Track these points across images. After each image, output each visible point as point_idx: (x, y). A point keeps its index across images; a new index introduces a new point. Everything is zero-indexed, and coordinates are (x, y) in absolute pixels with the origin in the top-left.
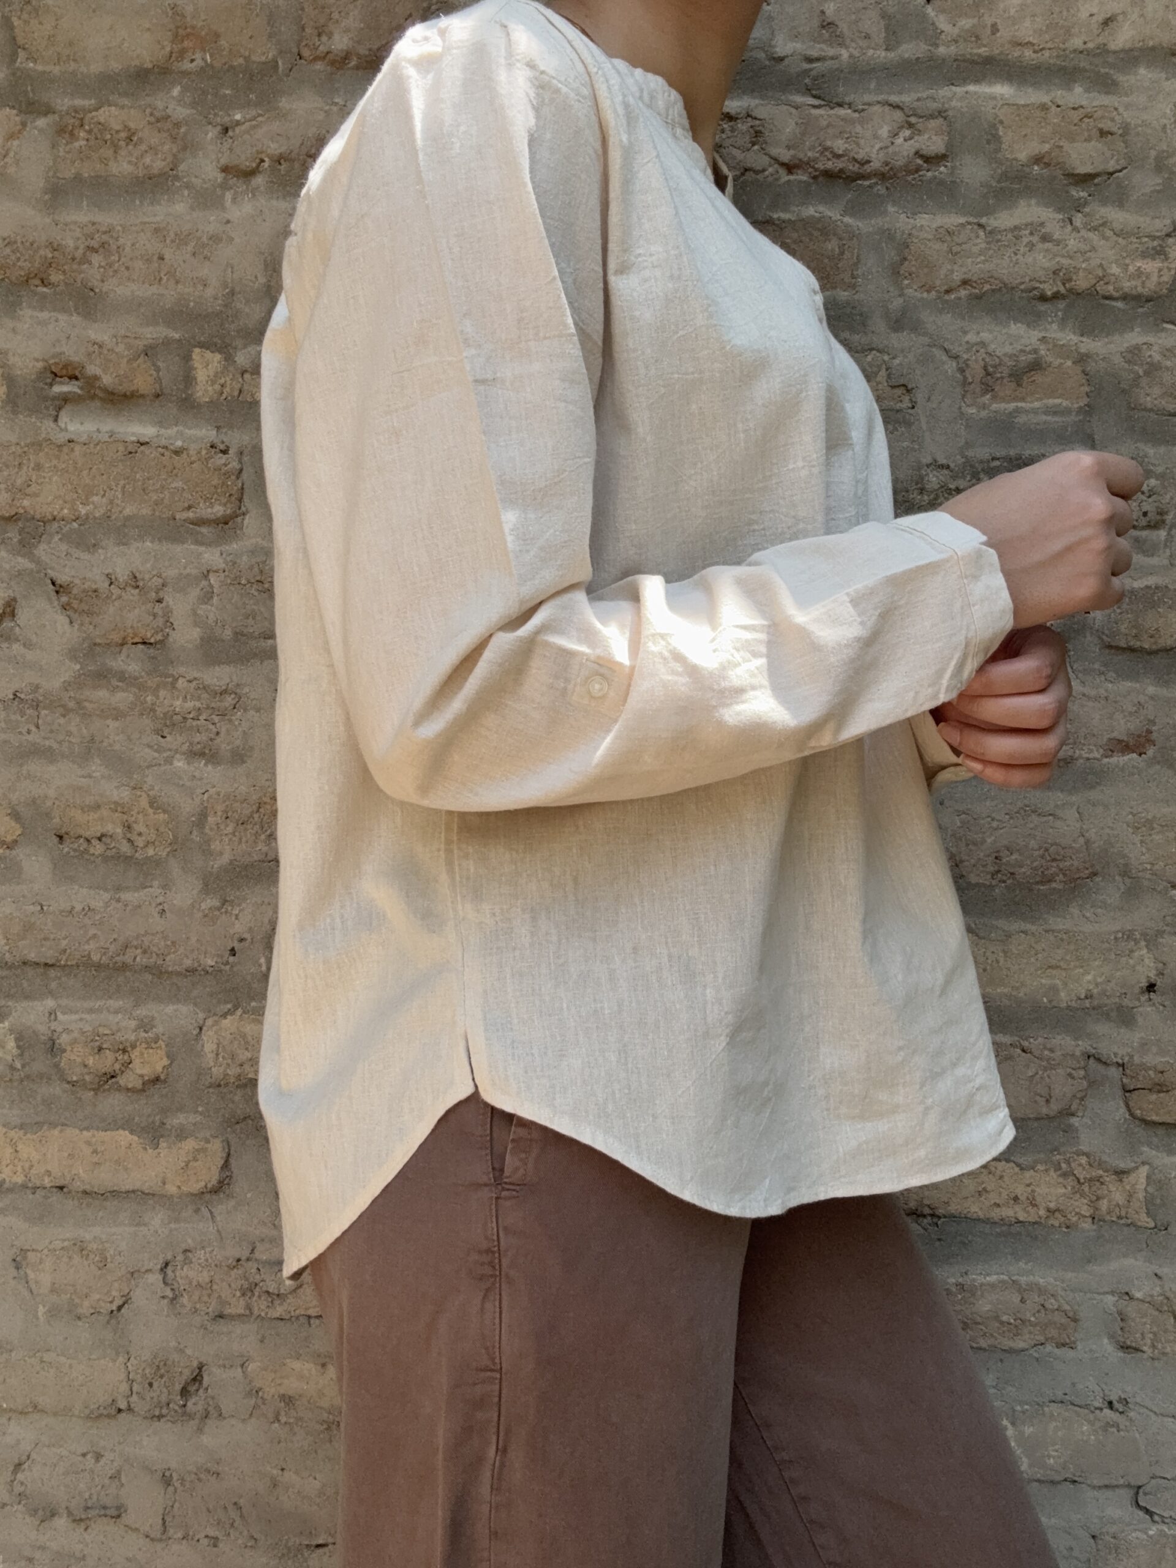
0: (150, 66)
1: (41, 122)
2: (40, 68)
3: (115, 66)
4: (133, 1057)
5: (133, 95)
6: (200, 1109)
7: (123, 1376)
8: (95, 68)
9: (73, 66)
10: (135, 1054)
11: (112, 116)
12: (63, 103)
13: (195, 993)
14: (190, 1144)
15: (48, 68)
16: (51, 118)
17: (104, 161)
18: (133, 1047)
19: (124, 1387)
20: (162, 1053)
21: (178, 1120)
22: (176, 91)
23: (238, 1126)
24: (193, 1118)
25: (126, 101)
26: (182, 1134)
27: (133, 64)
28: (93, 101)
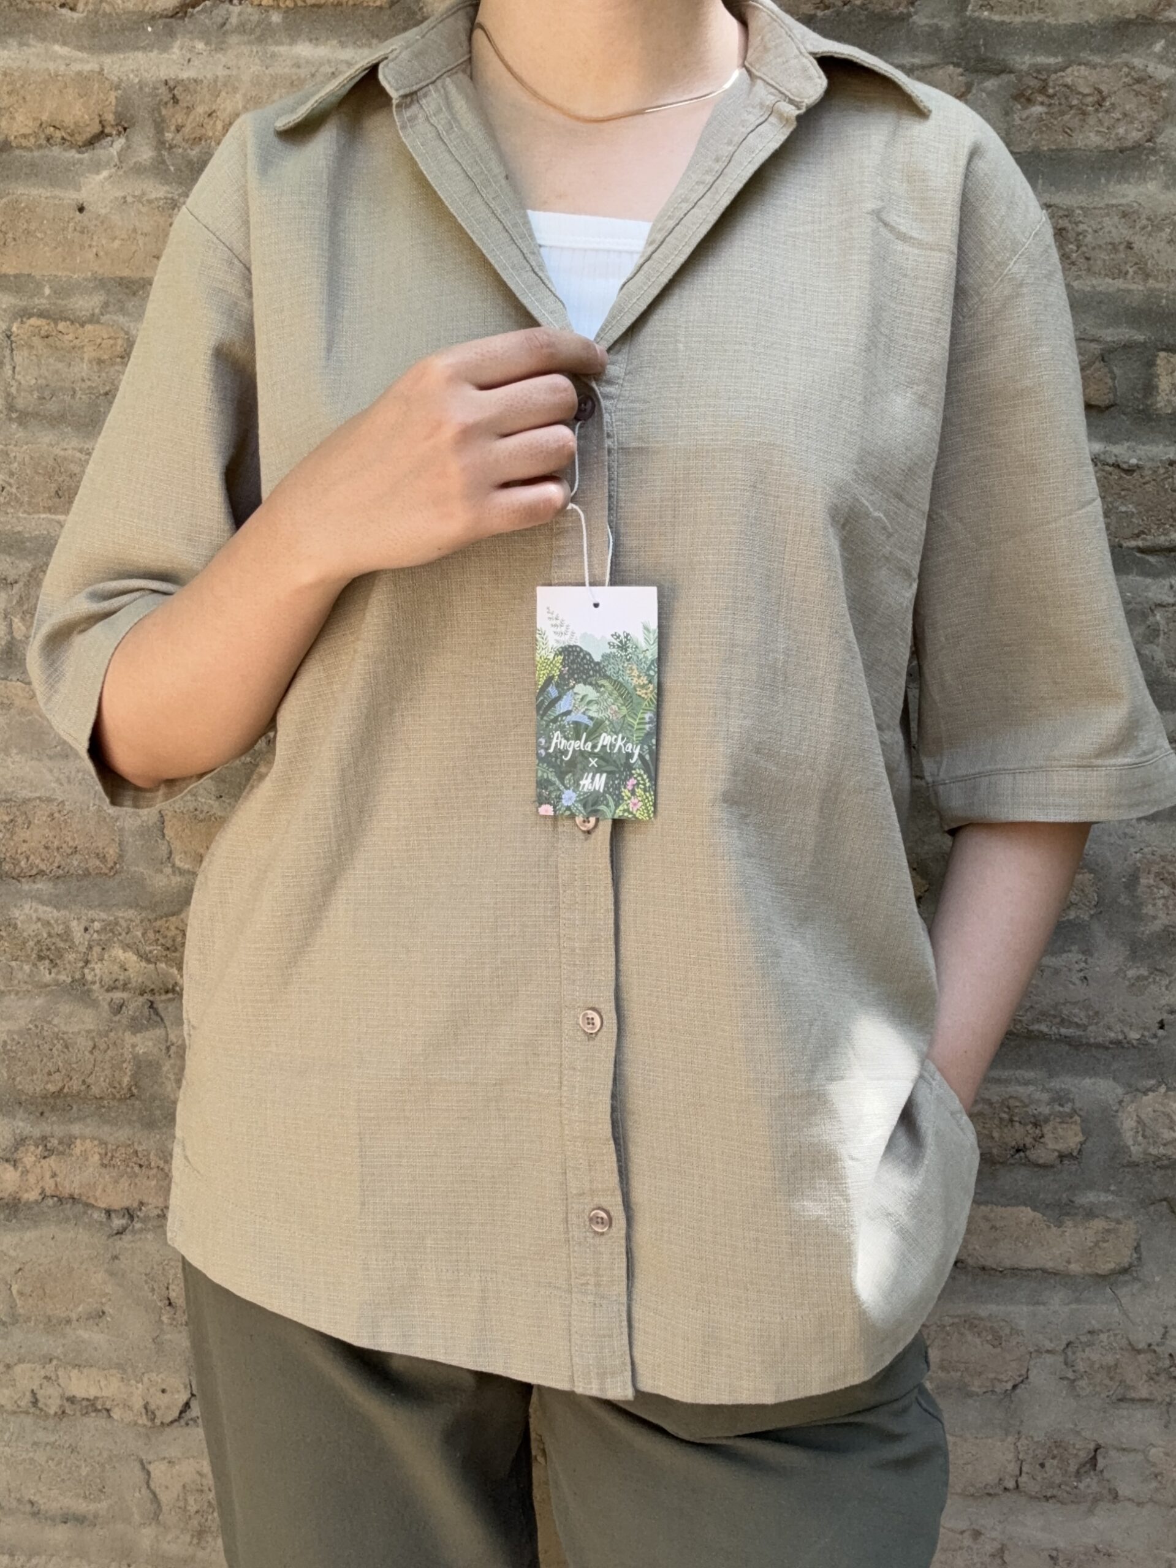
0: (1133, 16)
1: (991, 84)
2: (997, 18)
3: (1091, 17)
4: (1045, 1131)
5: (1107, 51)
6: (1112, 1188)
7: (1010, 1456)
8: (1067, 19)
9: (1037, 17)
10: (1047, 1129)
11: (1079, 77)
12: (1024, 61)
13: (1115, 1066)
14: (1099, 1224)
15: (1006, 18)
16: (1005, 78)
17: (1068, 131)
18: (1047, 1120)
19: (1013, 1468)
20: (1077, 1128)
21: (1089, 1198)
22: (1158, 47)
23: (1152, 1208)
24: (1104, 1198)
25: (1097, 59)
26: (1090, 1213)
27: (1112, 13)
28: (1060, 59)
